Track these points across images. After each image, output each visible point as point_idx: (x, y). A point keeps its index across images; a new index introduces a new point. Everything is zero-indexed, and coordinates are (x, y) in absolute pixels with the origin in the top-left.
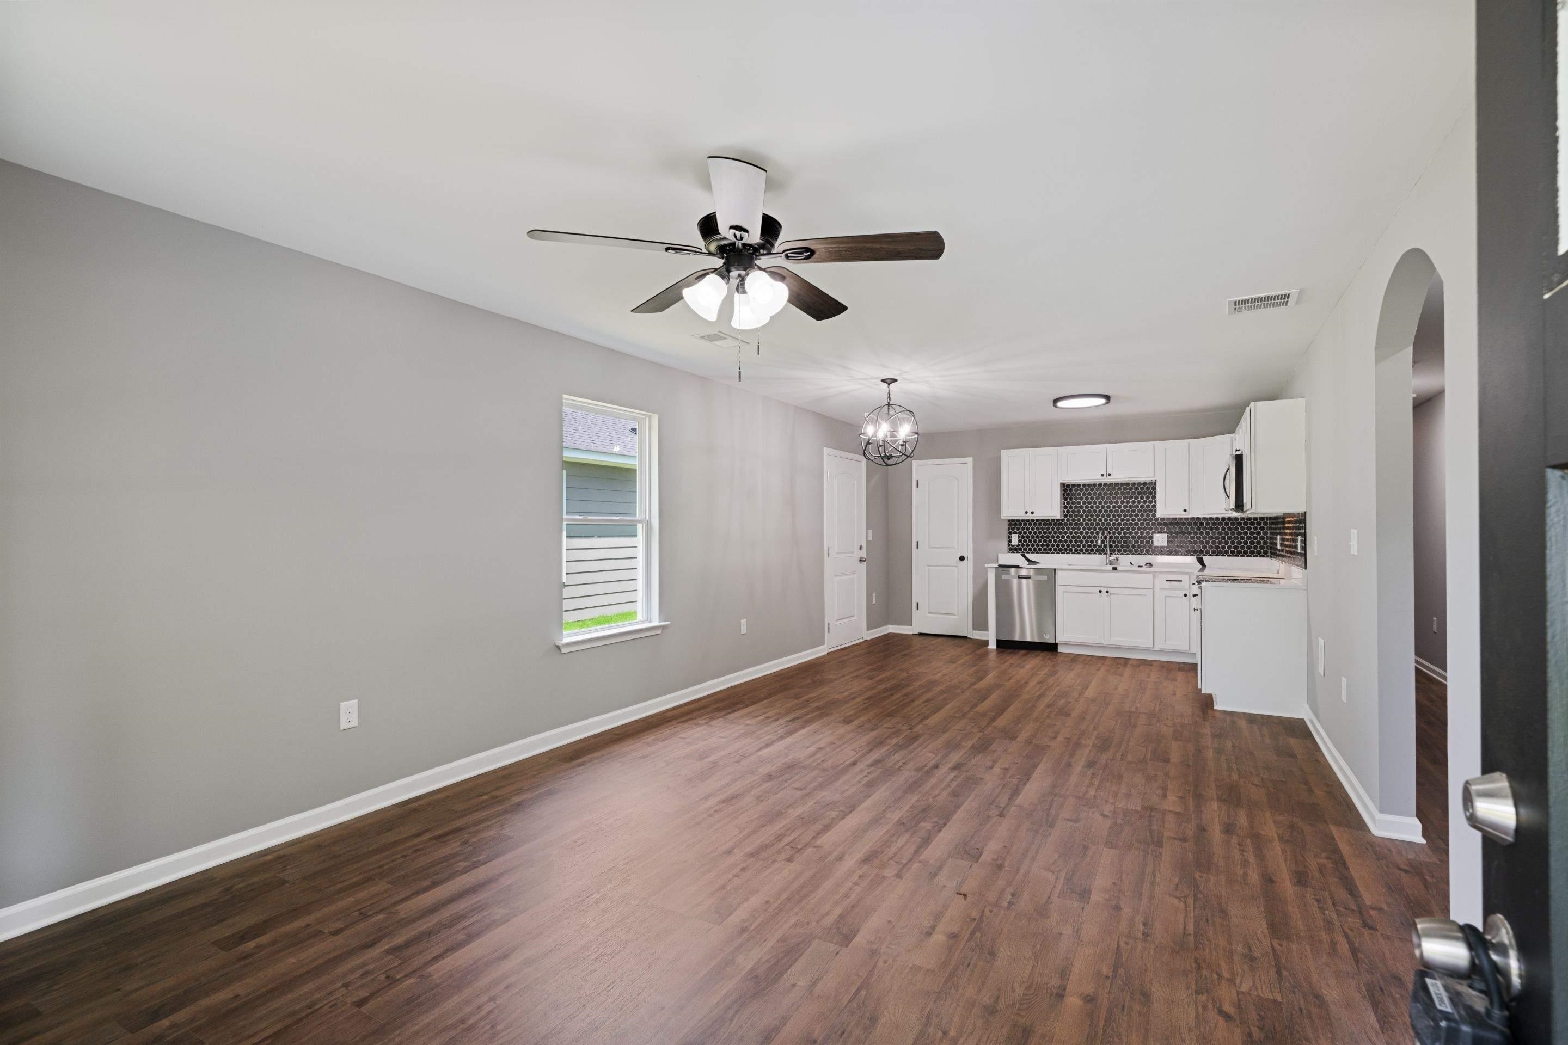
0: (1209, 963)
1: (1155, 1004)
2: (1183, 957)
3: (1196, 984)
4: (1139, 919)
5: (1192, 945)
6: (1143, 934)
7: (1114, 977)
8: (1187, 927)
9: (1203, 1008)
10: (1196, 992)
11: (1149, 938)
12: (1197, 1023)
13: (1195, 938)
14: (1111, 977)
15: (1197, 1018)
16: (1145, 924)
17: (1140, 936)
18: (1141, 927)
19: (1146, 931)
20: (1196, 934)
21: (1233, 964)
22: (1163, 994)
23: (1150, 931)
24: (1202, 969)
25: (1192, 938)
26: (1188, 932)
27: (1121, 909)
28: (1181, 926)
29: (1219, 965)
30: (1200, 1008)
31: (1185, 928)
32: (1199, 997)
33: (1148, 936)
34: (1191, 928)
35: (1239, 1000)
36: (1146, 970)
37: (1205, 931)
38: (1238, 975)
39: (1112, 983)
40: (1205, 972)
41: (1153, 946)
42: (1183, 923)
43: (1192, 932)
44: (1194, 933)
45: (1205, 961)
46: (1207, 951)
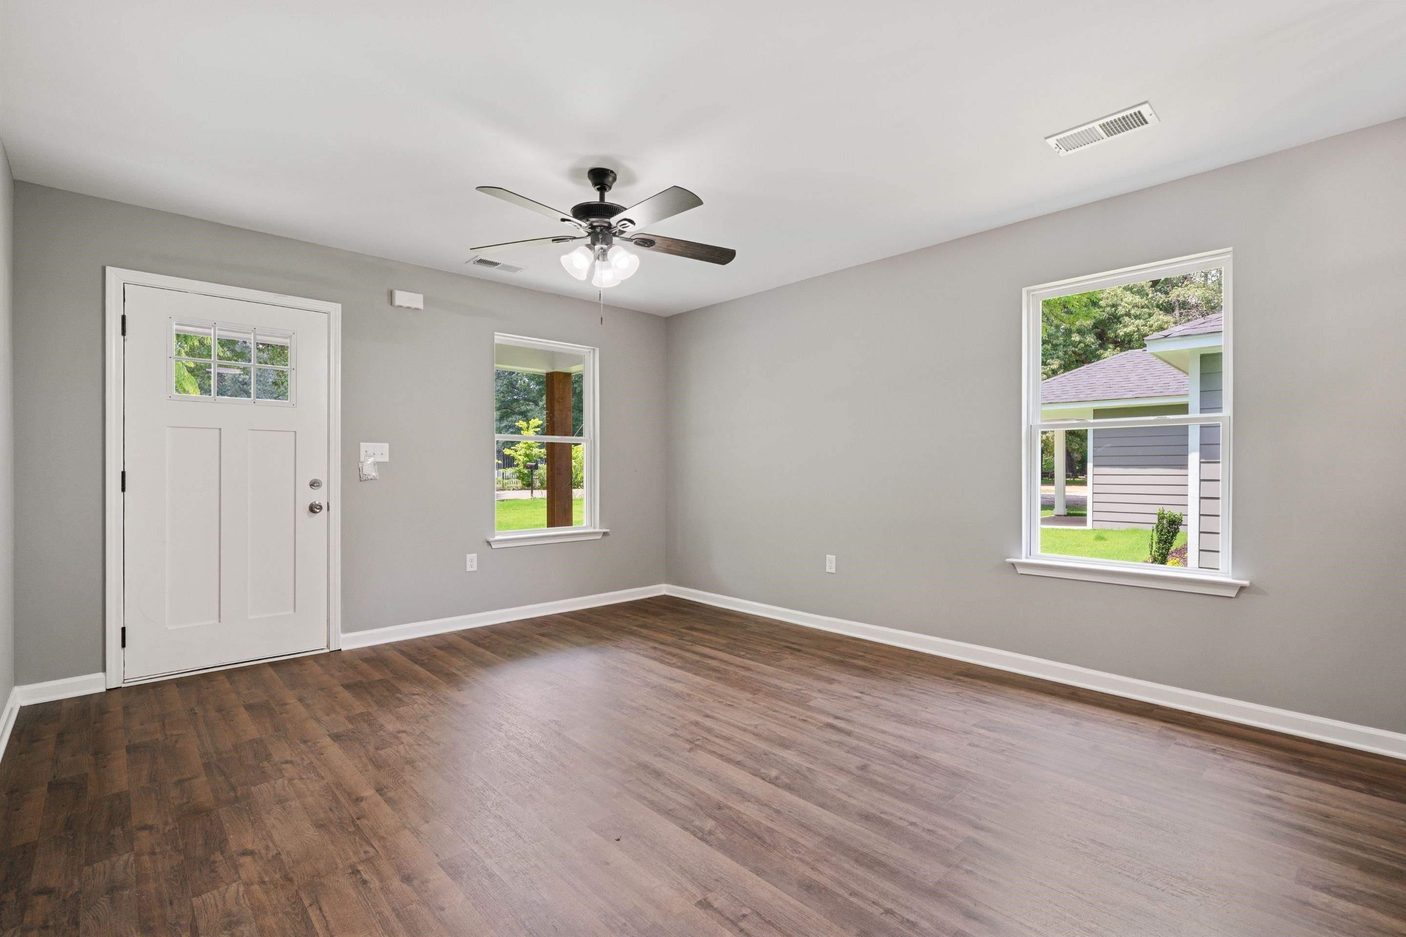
0: (276, 888)
1: (309, 826)
2: (306, 876)
3: (282, 861)
4: (375, 884)
5: (302, 894)
6: (358, 871)
7: (353, 821)
8: (318, 912)
9: (269, 847)
10: (280, 854)
11: (350, 871)
12: (269, 835)
13: (303, 904)
14: (356, 821)
15: (271, 837)
16: (365, 882)
17: (360, 868)
18: (366, 877)
19: (358, 876)
20: (305, 911)
21: (251, 904)
22: (307, 835)
23: (354, 879)
24: (281, 877)
25: (306, 902)
26: (313, 906)
27: (403, 881)
28: (325, 908)
29: (267, 892)
30: (271, 845)
31: (320, 909)
32: (275, 852)
33: (352, 873)
34: (313, 914)
35: (237, 872)
36: (332, 842)
37: (296, 923)
38: (243, 896)
39: (353, 818)
40: (278, 876)
41: (341, 866)
42: (325, 915)
43: (310, 910)
44: (306, 910)
45: (283, 887)
46: (283, 900)
